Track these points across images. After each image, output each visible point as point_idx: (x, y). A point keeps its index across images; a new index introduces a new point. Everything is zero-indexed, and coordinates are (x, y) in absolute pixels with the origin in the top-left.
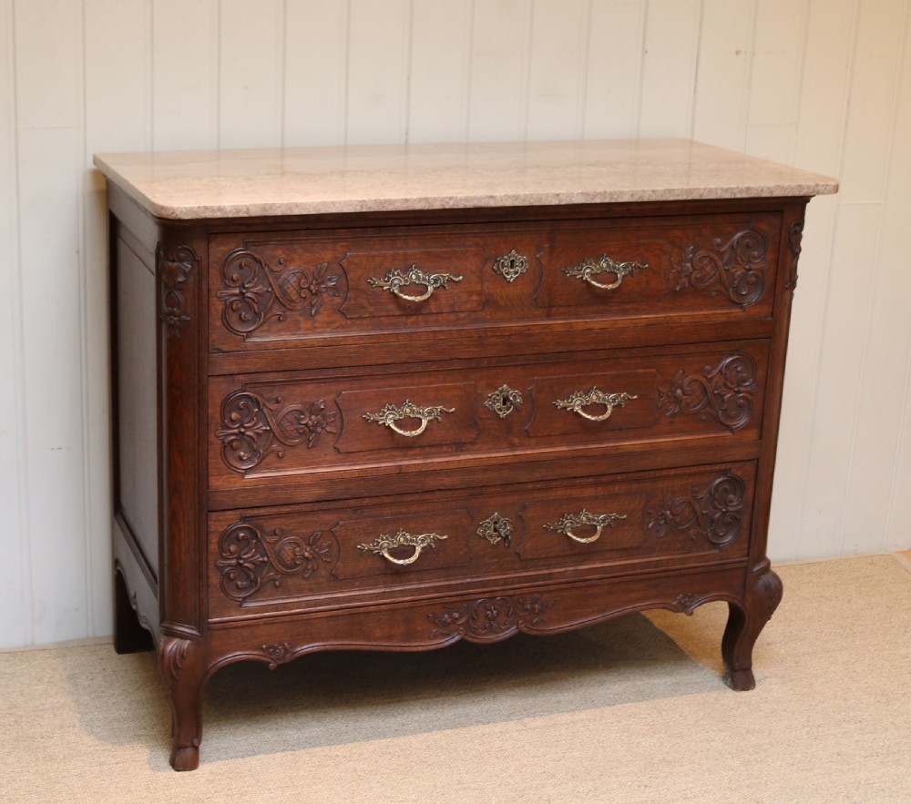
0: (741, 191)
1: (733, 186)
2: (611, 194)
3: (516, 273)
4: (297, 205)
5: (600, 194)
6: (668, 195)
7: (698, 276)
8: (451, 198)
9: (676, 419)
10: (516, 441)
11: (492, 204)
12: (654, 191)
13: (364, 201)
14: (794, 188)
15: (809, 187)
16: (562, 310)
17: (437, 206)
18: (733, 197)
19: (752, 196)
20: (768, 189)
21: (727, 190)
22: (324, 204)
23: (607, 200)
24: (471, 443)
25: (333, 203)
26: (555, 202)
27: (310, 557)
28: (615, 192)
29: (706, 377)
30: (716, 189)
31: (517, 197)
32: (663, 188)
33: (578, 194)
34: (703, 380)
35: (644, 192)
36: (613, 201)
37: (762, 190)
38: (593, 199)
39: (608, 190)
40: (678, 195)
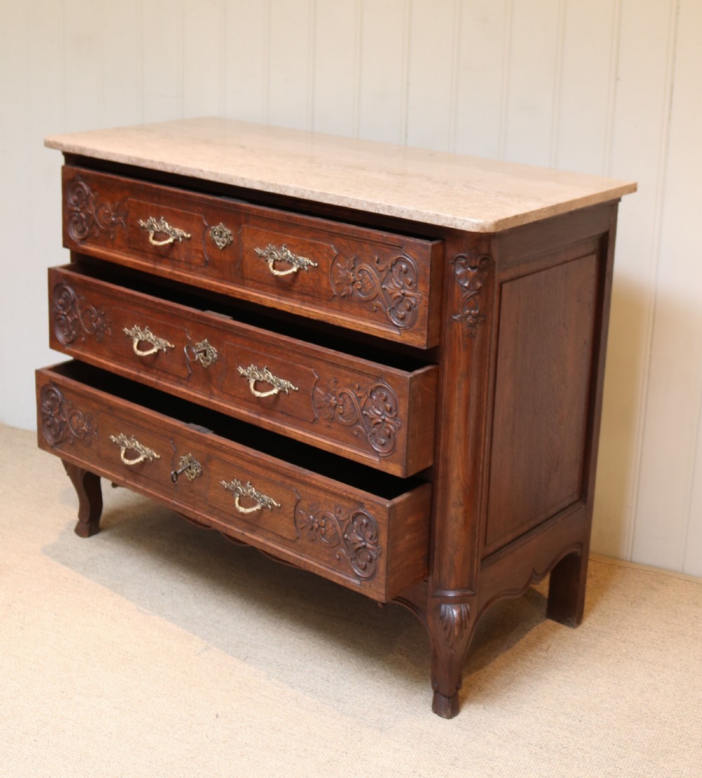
0: (383, 208)
1: (378, 202)
2: (280, 187)
3: (223, 243)
4: (96, 151)
5: (272, 185)
6: (323, 198)
7: (359, 287)
8: (177, 166)
9: (333, 425)
10: (215, 391)
11: (202, 176)
12: (312, 192)
13: (130, 157)
14: (432, 217)
15: (447, 218)
16: (256, 285)
17: (169, 170)
18: (377, 212)
19: (394, 215)
20: (408, 211)
21: (371, 204)
22: (110, 154)
23: (277, 192)
24: (185, 379)
25: (114, 154)
26: (241, 184)
27: (86, 431)
28: (283, 186)
29: (356, 395)
30: (362, 201)
31: (217, 175)
32: (320, 191)
33: (257, 181)
34: (353, 396)
35: (305, 190)
36: (282, 193)
37: (402, 212)
38: (267, 188)
39: (278, 183)
40: (331, 200)
